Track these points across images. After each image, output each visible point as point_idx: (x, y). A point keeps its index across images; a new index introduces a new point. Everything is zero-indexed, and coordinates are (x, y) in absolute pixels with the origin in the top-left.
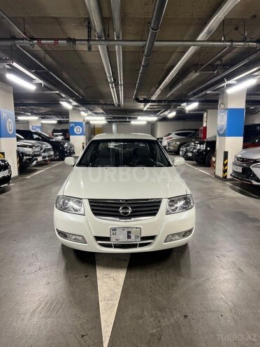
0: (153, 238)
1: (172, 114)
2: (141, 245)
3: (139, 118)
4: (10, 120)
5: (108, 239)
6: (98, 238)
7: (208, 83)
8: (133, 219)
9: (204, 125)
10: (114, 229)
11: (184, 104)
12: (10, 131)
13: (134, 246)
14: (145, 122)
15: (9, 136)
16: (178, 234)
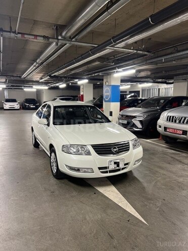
0: (127, 164)
1: (63, 86)
2: (122, 169)
3: (34, 87)
5: (106, 168)
6: (100, 168)
7: (103, 69)
9: (82, 93)
10: (111, 162)
11: (77, 80)
13: (119, 170)
14: (35, 90)
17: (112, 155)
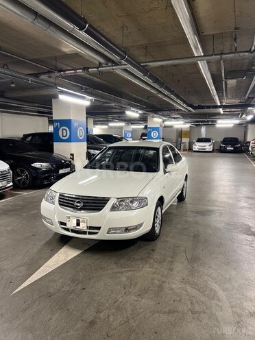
0: (99, 228)
2: (90, 233)
4: (81, 128)
5: (65, 224)
6: (62, 223)
8: (82, 211)
10: (69, 218)
12: (81, 136)
13: (84, 233)
15: (78, 140)
16: (120, 228)
17: (72, 209)
